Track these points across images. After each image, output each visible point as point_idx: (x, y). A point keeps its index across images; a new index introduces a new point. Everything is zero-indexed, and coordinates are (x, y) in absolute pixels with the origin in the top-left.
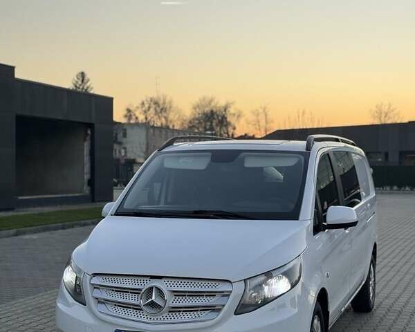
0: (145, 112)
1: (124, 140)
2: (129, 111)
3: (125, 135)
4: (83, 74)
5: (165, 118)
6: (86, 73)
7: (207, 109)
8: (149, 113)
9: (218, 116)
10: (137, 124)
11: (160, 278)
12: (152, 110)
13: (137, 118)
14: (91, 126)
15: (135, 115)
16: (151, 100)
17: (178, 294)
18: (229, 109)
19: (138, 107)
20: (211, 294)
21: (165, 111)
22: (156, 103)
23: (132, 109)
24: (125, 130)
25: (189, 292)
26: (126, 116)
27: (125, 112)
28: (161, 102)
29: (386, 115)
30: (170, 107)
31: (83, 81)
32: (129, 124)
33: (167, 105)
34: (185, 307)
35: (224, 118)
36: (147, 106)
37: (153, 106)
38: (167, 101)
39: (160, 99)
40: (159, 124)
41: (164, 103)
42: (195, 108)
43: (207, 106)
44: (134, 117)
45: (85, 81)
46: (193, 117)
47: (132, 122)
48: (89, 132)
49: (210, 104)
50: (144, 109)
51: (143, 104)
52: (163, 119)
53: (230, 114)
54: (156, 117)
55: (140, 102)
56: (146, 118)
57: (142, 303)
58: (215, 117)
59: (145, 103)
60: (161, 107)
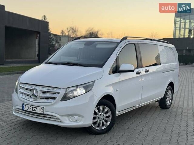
0: (68, 32)
1: (60, 41)
2: (62, 31)
3: (60, 40)
4: (45, 16)
5: (76, 34)
6: (46, 16)
7: (91, 32)
8: (70, 32)
9: (95, 34)
10: (65, 36)
11: (39, 85)
12: (71, 31)
13: (65, 34)
14: (39, 33)
15: (65, 33)
16: (71, 27)
17: (44, 92)
18: (98, 32)
19: (66, 30)
20: (54, 93)
21: (76, 32)
22: (73, 29)
23: (63, 30)
24: (60, 38)
25: (47, 91)
26: (61, 33)
27: (61, 32)
28: (74, 28)
29: (154, 36)
30: (78, 30)
31: (45, 19)
32: (62, 36)
33: (76, 30)
34: (46, 97)
35: (97, 35)
36: (69, 30)
37: (71, 30)
38: (76, 28)
39: (74, 27)
40: (73, 36)
41: (75, 29)
42: (86, 31)
43: (90, 31)
44: (64, 34)
45: (46, 19)
46: (85, 34)
47: (63, 35)
48: (38, 35)
49: (92, 30)
50: (68, 31)
51: (68, 29)
52: (75, 35)
53: (99, 34)
54: (72, 34)
55: (67, 28)
56: (69, 34)
57: (31, 94)
58: (94, 35)
59: (69, 28)
60: (74, 30)
